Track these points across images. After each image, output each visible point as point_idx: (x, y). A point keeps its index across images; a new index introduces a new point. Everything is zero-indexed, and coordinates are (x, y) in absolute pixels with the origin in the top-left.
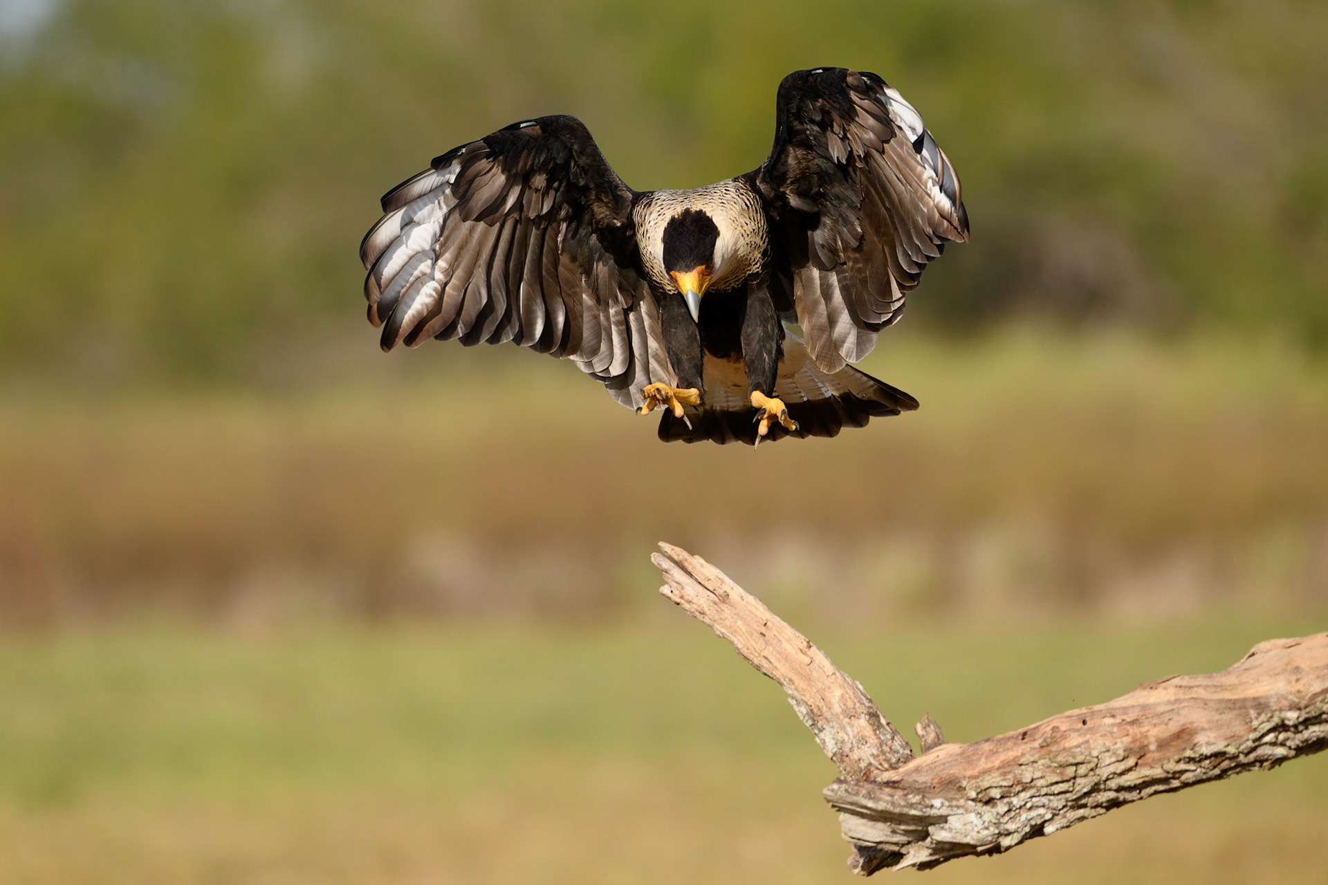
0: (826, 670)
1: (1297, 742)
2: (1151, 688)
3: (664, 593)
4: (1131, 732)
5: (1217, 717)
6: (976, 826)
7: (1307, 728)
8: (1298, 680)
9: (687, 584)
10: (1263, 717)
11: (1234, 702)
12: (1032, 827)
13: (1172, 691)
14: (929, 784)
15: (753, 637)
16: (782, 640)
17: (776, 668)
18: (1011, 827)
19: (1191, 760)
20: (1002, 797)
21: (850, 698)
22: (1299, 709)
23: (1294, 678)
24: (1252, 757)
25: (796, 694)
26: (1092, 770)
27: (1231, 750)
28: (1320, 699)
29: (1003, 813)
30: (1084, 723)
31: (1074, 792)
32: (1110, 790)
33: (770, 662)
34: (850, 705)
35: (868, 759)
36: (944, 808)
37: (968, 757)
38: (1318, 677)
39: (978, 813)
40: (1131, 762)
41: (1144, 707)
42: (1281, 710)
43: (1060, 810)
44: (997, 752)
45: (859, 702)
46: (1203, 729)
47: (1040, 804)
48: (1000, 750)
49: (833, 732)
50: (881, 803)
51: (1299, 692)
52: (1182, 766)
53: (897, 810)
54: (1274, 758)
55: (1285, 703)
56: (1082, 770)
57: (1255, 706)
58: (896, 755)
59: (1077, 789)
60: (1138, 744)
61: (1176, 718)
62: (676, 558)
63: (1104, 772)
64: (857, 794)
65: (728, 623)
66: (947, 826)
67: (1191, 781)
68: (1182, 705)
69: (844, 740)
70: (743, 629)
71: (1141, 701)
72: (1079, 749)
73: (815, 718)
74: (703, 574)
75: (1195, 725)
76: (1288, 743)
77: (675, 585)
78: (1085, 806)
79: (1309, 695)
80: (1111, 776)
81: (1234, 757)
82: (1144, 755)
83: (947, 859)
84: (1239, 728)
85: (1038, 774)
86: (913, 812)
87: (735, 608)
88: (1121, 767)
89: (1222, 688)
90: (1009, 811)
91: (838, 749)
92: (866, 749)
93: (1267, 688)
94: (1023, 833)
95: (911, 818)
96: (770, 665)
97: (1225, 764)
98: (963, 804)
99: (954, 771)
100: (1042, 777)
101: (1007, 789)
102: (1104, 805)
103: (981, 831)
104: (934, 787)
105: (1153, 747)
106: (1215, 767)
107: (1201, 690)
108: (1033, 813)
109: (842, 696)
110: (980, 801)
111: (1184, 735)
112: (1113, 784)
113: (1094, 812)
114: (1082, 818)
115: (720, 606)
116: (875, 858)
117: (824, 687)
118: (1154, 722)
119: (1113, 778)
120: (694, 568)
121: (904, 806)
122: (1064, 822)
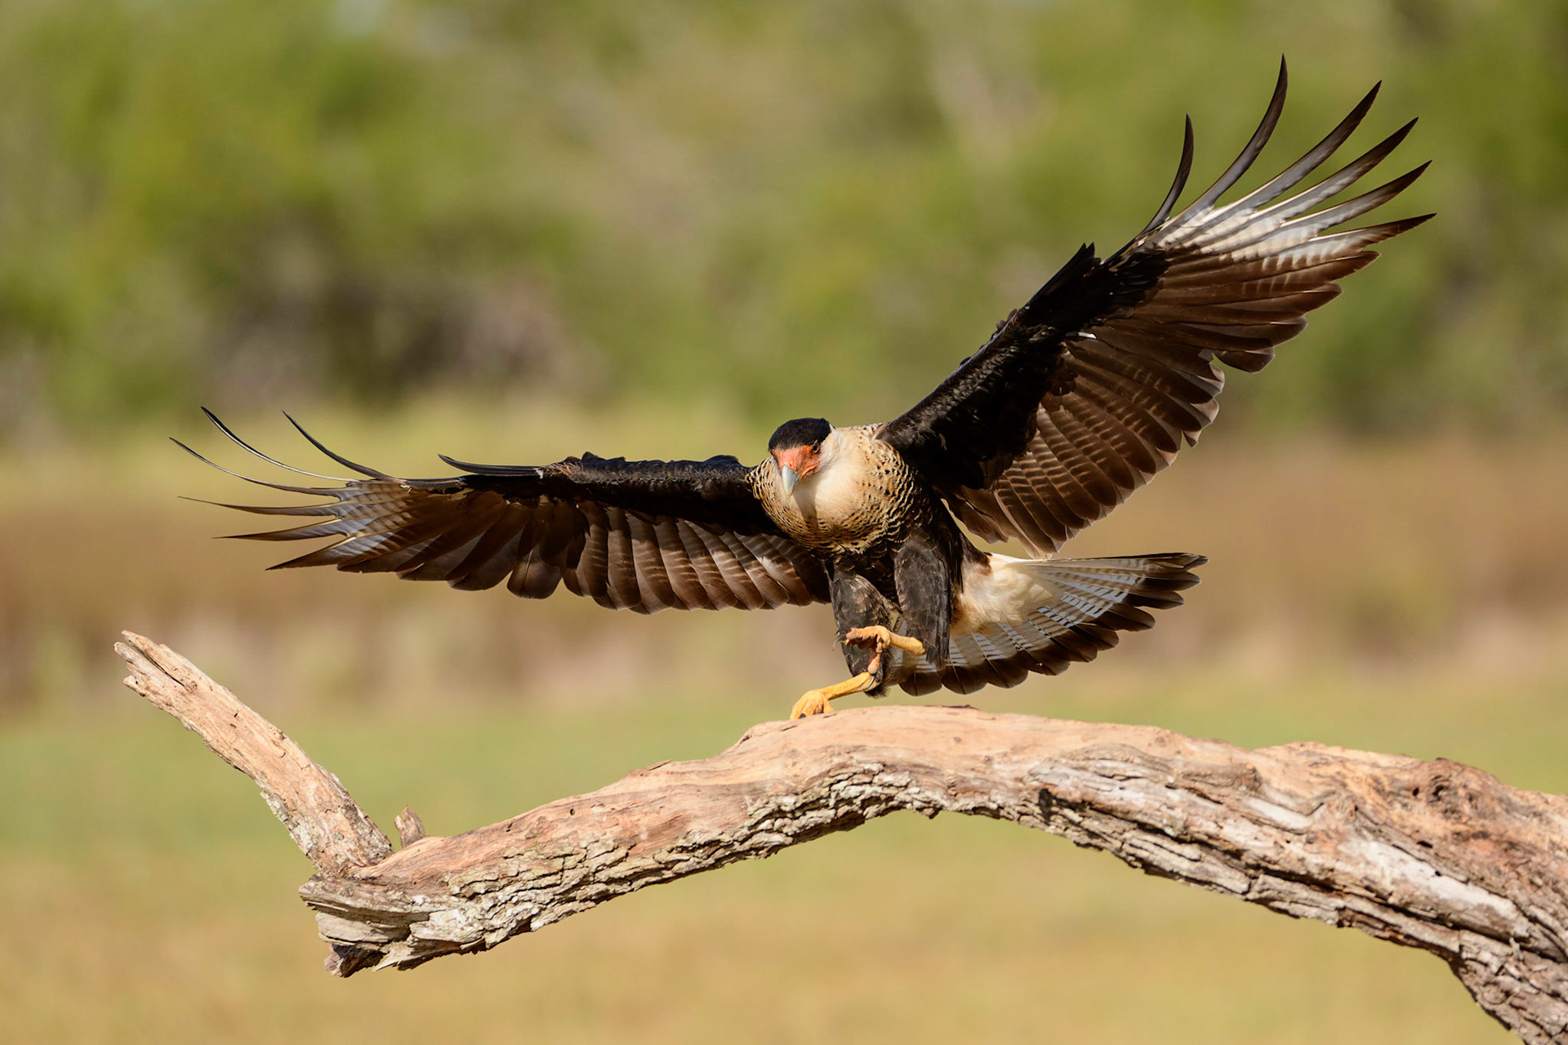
0: (299, 763)
1: (795, 829)
2: (642, 775)
3: (129, 684)
4: (621, 821)
5: (711, 804)
6: (460, 922)
7: (804, 814)
8: (794, 764)
9: (153, 675)
10: (759, 804)
11: (728, 788)
12: (518, 922)
13: (663, 777)
14: (410, 880)
15: (224, 729)
16: (254, 732)
17: (247, 760)
18: (497, 922)
19: (684, 849)
20: (487, 892)
21: (326, 791)
22: (797, 794)
23: (790, 762)
24: (747, 845)
25: (269, 787)
26: (580, 862)
27: (726, 838)
28: (818, 783)
29: (488, 909)
30: (572, 812)
31: (562, 885)
32: (599, 882)
33: (241, 755)
34: (326, 798)
35: (345, 854)
36: (426, 904)
37: (451, 850)
38: (815, 760)
39: (462, 909)
40: (621, 853)
41: (635, 795)
42: (777, 796)
43: (547, 904)
44: (481, 845)
45: (335, 795)
46: (696, 817)
47: (527, 898)
48: (484, 842)
49: (308, 827)
50: (360, 900)
51: (796, 776)
52: (675, 856)
53: (377, 908)
54: (770, 845)
55: (782, 788)
56: (570, 862)
57: (751, 791)
58: (374, 850)
59: (566, 881)
60: (628, 833)
61: (667, 806)
62: (141, 647)
63: (593, 864)
64: (334, 892)
65: (197, 715)
66: (428, 923)
67: (683, 871)
68: (674, 792)
69: (319, 835)
70: (212, 720)
71: (632, 789)
72: (567, 840)
73: (289, 813)
74: (170, 664)
75: (688, 813)
76: (785, 830)
77: (140, 675)
78: (573, 899)
79: (807, 779)
80: (600, 868)
81: (729, 846)
82: (635, 845)
83: (429, 958)
84: (733, 815)
85: (524, 867)
86: (393, 909)
87: (204, 699)
88: (611, 858)
89: (715, 773)
90: (494, 906)
91: (314, 844)
92: (344, 844)
93: (762, 773)
94: (509, 929)
95: (392, 915)
96: (241, 757)
97: (720, 853)
98: (446, 900)
99: (437, 866)
100: (528, 870)
101: (492, 883)
102: (593, 898)
103: (465, 928)
104: (415, 883)
105: (644, 837)
106: (709, 856)
107: (693, 776)
108: (519, 908)
109: (317, 789)
110: (464, 896)
111: (675, 823)
112: (602, 876)
113: (583, 906)
114: (571, 913)
115: (188, 696)
116: (354, 958)
117: (298, 780)
118: (645, 810)
119: (603, 869)
120: (160, 658)
121: (383, 903)
122: (552, 917)
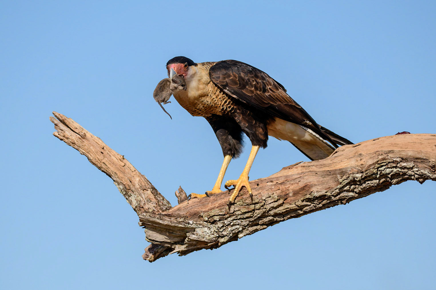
0: (131, 169)
1: (360, 189)
2: (289, 168)
3: (55, 135)
4: (281, 188)
5: (322, 179)
6: (208, 233)
7: (365, 183)
8: (361, 160)
9: (66, 131)
10: (345, 177)
11: (330, 172)
12: (233, 233)
13: (300, 169)
14: (185, 215)
15: (98, 154)
16: (111, 155)
17: (109, 168)
18: (225, 233)
19: (309, 200)
20: (220, 220)
21: (143, 181)
22: (362, 172)
23: (359, 159)
24: (337, 197)
25: (118, 180)
26: (262, 206)
27: (329, 194)
28: (372, 167)
29: (220, 227)
30: (258, 185)
31: (253, 217)
32: (270, 216)
33: (106, 165)
34: (143, 184)
35: (152, 208)
36: (194, 224)
37: (203, 203)
38: (371, 158)
39: (209, 228)
40: (281, 201)
41: (287, 177)
42: (353, 173)
43: (245, 227)
44: (217, 200)
45: (147, 183)
46: (315, 185)
47: (237, 223)
48: (218, 199)
49: (135, 197)
50: (165, 221)
51: (362, 165)
52: (305, 203)
53: (173, 225)
54: (348, 198)
55: (356, 170)
56: (258, 206)
57: (340, 173)
58: (165, 207)
59: (255, 215)
60: (284, 193)
61: (302, 180)
62: (61, 118)
63: (268, 207)
64: (155, 217)
65: (86, 147)
66: (195, 233)
67: (307, 211)
68: (305, 175)
69: (141, 200)
70: (93, 150)
71: (285, 174)
72: (256, 197)
73: (127, 191)
74: (73, 126)
75: (312, 183)
76: (355, 190)
77: (60, 131)
78: (257, 224)
79: (367, 166)
80: (271, 209)
81: (329, 198)
82: (287, 199)
83: (192, 251)
84: (332, 184)
85: (237, 209)
86: (180, 226)
87: (89, 141)
88: (276, 204)
89: (325, 166)
90: (223, 226)
91: (138, 204)
92: (151, 204)
93: (346, 164)
94: (229, 236)
95: (178, 229)
96: (106, 166)
97: (325, 202)
98: (202, 223)
99: (196, 209)
100: (238, 210)
101: (222, 216)
102: (267, 223)
103: (211, 236)
104: (187, 217)
105: (291, 195)
106: (320, 203)
107: (314, 167)
108: (234, 228)
109: (140, 180)
110: (210, 222)
111: (306, 188)
112: (272, 213)
113: (262, 227)
114: (256, 230)
115: (82, 140)
116: (158, 252)
117: (131, 176)
118: (292, 183)
119: (272, 210)
120: (69, 123)
121: (176, 223)
122: (248, 232)
